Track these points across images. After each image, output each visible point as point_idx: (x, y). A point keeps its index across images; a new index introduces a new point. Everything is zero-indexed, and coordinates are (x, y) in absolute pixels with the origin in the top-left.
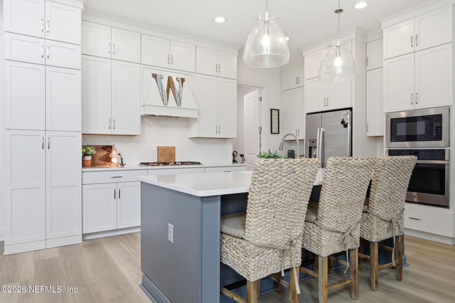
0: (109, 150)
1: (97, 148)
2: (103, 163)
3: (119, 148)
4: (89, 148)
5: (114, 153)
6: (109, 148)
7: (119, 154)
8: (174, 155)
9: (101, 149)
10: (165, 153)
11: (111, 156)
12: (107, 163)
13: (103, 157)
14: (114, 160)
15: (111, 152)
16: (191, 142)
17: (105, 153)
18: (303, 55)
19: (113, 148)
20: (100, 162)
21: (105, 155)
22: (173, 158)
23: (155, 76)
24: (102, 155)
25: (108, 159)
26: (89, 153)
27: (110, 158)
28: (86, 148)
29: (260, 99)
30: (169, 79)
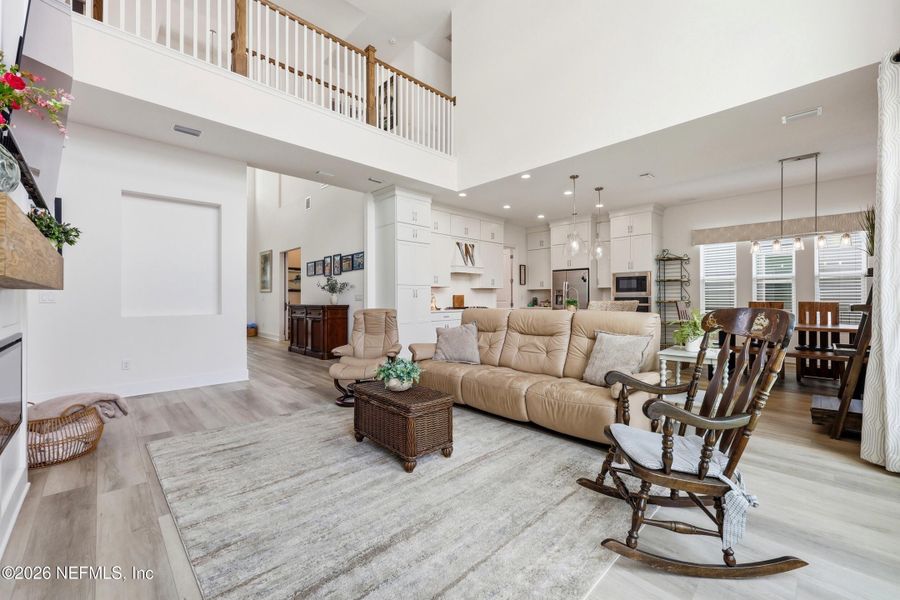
8: (463, 302)
10: (458, 300)
16: (474, 293)
23: (458, 244)
29: (512, 257)
30: (466, 245)
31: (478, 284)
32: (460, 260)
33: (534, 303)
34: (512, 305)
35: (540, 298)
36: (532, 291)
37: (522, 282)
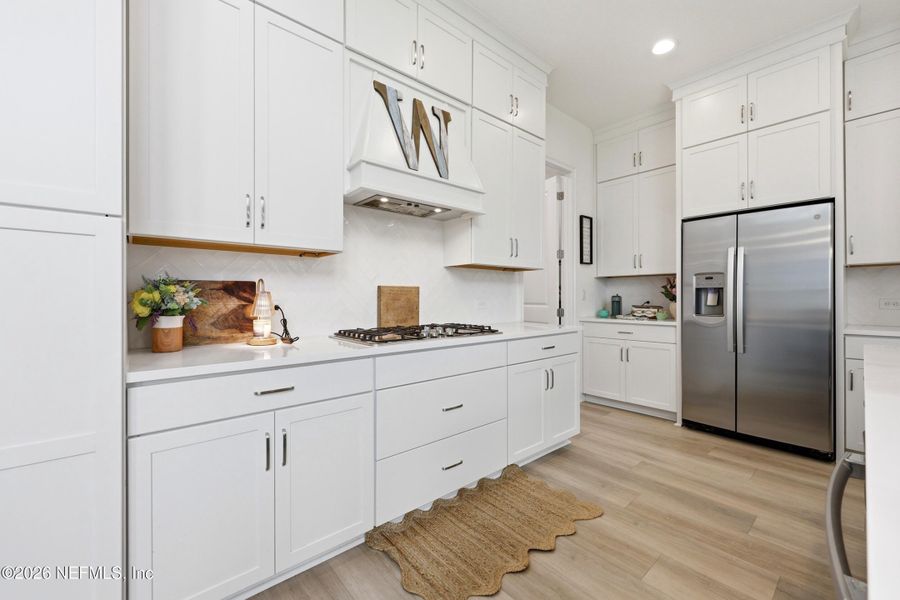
0: (245, 295)
1: (203, 288)
2: (225, 334)
3: (277, 288)
4: (172, 288)
5: (262, 304)
6: (245, 290)
7: (277, 308)
8: (417, 308)
9: (220, 294)
10: (397, 304)
11: (250, 312)
12: (240, 335)
13: (226, 318)
14: (262, 326)
15: (251, 302)
16: (449, 277)
17: (233, 303)
18: (673, 100)
19: (259, 289)
20: (216, 333)
21: (234, 311)
22: (414, 315)
23: (380, 89)
24: (224, 311)
25: (242, 324)
26: (171, 305)
27: (251, 321)
28: (162, 286)
29: (560, 196)
30: (417, 106)
31: (466, 250)
32: (388, 148)
33: (616, 308)
34: (560, 313)
35: (630, 296)
36: (607, 280)
37: (586, 258)
